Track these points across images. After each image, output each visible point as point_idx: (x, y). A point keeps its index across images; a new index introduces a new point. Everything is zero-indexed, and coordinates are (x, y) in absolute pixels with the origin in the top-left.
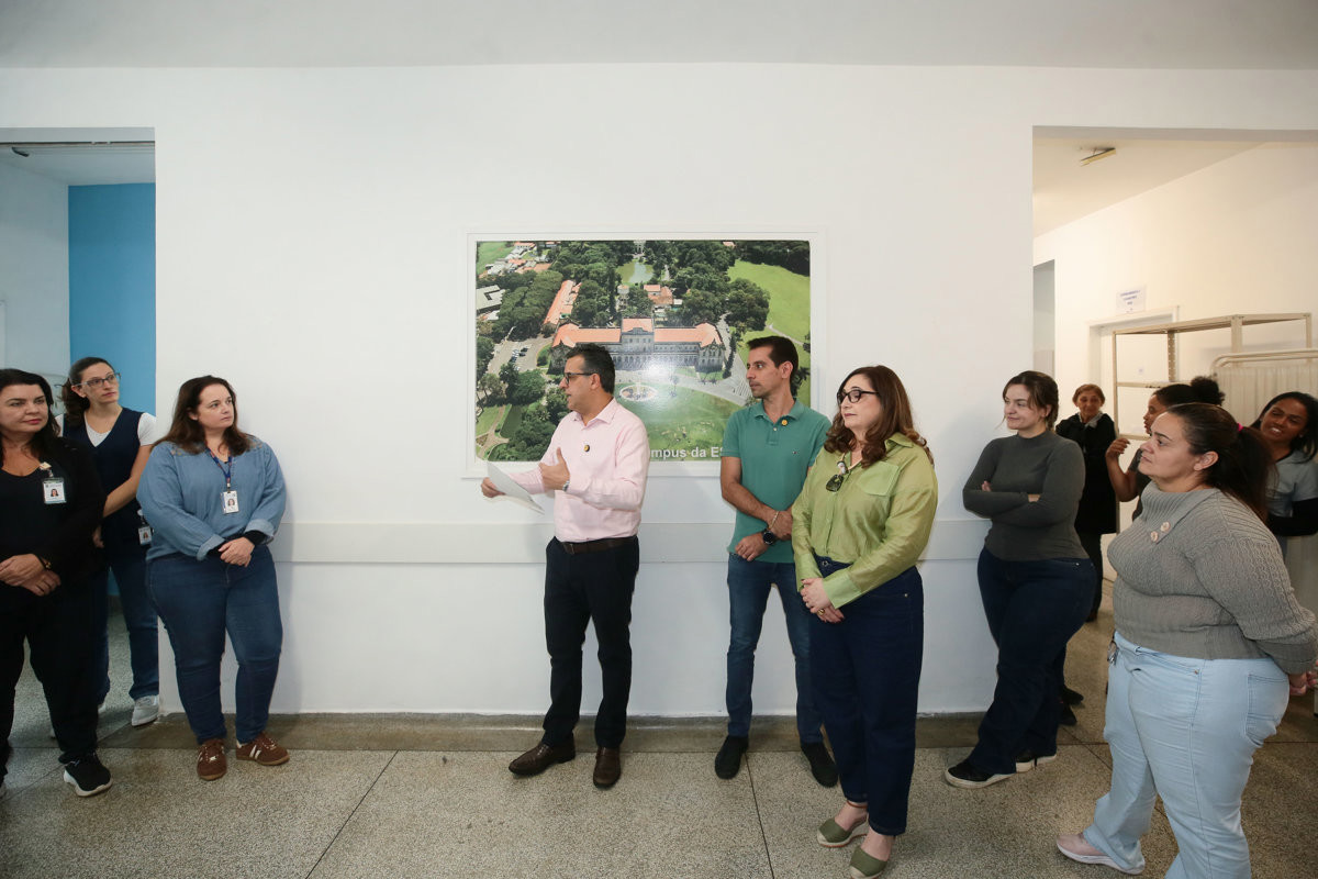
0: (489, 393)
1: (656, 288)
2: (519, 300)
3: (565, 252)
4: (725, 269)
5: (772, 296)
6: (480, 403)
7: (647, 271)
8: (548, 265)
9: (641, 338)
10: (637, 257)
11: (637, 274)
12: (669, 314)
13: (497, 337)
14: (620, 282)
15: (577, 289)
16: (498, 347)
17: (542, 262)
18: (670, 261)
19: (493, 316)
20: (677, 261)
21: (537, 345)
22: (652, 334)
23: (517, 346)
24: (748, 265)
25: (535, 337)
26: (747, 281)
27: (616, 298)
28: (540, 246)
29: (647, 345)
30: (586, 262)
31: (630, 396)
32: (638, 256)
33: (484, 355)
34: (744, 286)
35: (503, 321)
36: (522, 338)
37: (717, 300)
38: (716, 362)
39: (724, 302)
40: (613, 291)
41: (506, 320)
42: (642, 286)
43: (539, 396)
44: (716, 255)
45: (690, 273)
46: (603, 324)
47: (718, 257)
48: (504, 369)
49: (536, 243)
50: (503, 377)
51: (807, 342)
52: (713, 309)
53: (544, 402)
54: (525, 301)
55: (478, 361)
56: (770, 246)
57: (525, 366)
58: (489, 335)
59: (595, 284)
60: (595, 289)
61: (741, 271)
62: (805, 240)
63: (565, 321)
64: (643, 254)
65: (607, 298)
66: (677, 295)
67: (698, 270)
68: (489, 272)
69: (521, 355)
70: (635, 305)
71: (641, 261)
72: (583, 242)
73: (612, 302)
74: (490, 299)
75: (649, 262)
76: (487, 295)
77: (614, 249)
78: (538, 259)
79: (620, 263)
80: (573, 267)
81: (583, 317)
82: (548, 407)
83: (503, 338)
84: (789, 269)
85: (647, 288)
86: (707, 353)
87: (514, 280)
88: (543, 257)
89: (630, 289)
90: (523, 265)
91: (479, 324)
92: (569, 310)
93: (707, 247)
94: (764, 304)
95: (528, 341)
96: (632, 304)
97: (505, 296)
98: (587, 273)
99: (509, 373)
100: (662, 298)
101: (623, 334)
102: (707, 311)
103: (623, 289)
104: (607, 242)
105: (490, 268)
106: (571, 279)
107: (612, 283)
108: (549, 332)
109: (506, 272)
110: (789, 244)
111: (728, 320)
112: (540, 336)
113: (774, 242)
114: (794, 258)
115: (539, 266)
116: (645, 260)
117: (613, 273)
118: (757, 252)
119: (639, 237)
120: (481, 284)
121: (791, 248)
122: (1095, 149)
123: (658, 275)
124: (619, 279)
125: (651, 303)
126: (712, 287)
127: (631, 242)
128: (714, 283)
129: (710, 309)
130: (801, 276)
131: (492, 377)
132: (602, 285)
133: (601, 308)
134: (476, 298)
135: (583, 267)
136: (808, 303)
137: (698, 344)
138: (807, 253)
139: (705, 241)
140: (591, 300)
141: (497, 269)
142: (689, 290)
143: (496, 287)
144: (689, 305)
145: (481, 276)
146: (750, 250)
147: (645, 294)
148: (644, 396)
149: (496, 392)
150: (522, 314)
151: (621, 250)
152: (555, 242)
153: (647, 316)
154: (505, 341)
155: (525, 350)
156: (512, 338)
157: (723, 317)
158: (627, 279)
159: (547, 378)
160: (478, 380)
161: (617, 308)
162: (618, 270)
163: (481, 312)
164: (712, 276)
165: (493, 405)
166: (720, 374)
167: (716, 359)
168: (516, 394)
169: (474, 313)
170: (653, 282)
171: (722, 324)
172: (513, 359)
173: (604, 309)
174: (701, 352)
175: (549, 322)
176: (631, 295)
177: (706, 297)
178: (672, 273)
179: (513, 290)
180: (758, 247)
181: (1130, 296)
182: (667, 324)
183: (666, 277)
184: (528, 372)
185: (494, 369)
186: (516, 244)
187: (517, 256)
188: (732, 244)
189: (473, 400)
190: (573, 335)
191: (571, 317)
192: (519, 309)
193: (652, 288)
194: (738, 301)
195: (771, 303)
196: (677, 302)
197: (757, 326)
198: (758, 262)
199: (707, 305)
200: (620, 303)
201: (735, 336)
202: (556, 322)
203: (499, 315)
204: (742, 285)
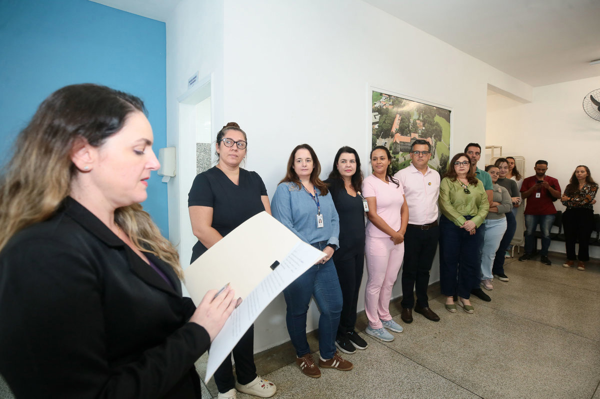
2: (384, 120)
3: (397, 101)
4: (434, 117)
5: (443, 129)
7: (417, 114)
8: (392, 106)
11: (415, 115)
12: (422, 133)
13: (378, 136)
15: (400, 118)
16: (378, 141)
18: (422, 111)
21: (389, 141)
23: (384, 141)
27: (410, 124)
28: (390, 97)
35: (380, 130)
36: (385, 138)
39: (433, 130)
40: (409, 121)
42: (416, 121)
45: (426, 117)
46: (406, 134)
47: (432, 112)
49: (389, 95)
51: (449, 146)
54: (386, 121)
56: (443, 110)
58: (375, 135)
60: (405, 119)
61: (437, 119)
63: (397, 132)
64: (416, 108)
65: (408, 123)
66: (424, 125)
67: (428, 116)
68: (375, 106)
70: (414, 128)
72: (402, 99)
73: (409, 126)
74: (375, 118)
75: (417, 111)
76: (375, 116)
78: (389, 103)
81: (401, 131)
82: (392, 168)
84: (446, 120)
87: (383, 111)
88: (391, 103)
89: (413, 121)
90: (385, 105)
91: (373, 130)
92: (398, 127)
93: (431, 108)
94: (441, 132)
95: (387, 139)
97: (380, 118)
98: (402, 112)
100: (420, 126)
101: (411, 139)
103: (411, 121)
105: (375, 104)
106: (398, 114)
107: (409, 118)
108: (392, 136)
109: (380, 107)
110: (447, 110)
111: (434, 137)
112: (390, 137)
114: (447, 116)
115: (390, 106)
117: (409, 113)
118: (440, 112)
120: (374, 111)
121: (447, 112)
123: (419, 116)
124: (411, 117)
125: (418, 127)
126: (431, 124)
128: (431, 122)
130: (448, 123)
135: (401, 109)
136: (449, 132)
138: (450, 115)
139: (430, 105)
140: (404, 124)
141: (378, 105)
142: (426, 124)
144: (426, 130)
145: (373, 107)
147: (416, 124)
150: (385, 127)
152: (394, 97)
153: (416, 133)
154: (380, 138)
155: (386, 143)
156: (382, 138)
157: (433, 135)
158: (413, 117)
161: (410, 128)
163: (374, 124)
164: (431, 120)
170: (418, 119)
173: (407, 128)
176: (413, 123)
177: (429, 127)
178: (423, 116)
179: (382, 116)
180: (440, 110)
186: (384, 95)
187: (383, 100)
188: (435, 107)
190: (399, 138)
191: (399, 130)
192: (384, 124)
193: (418, 122)
194: (436, 130)
195: (443, 132)
196: (424, 128)
197: (440, 140)
198: (440, 116)
199: (430, 130)
200: (411, 126)
201: (436, 143)
202: (394, 132)
203: (379, 126)
204: (437, 124)
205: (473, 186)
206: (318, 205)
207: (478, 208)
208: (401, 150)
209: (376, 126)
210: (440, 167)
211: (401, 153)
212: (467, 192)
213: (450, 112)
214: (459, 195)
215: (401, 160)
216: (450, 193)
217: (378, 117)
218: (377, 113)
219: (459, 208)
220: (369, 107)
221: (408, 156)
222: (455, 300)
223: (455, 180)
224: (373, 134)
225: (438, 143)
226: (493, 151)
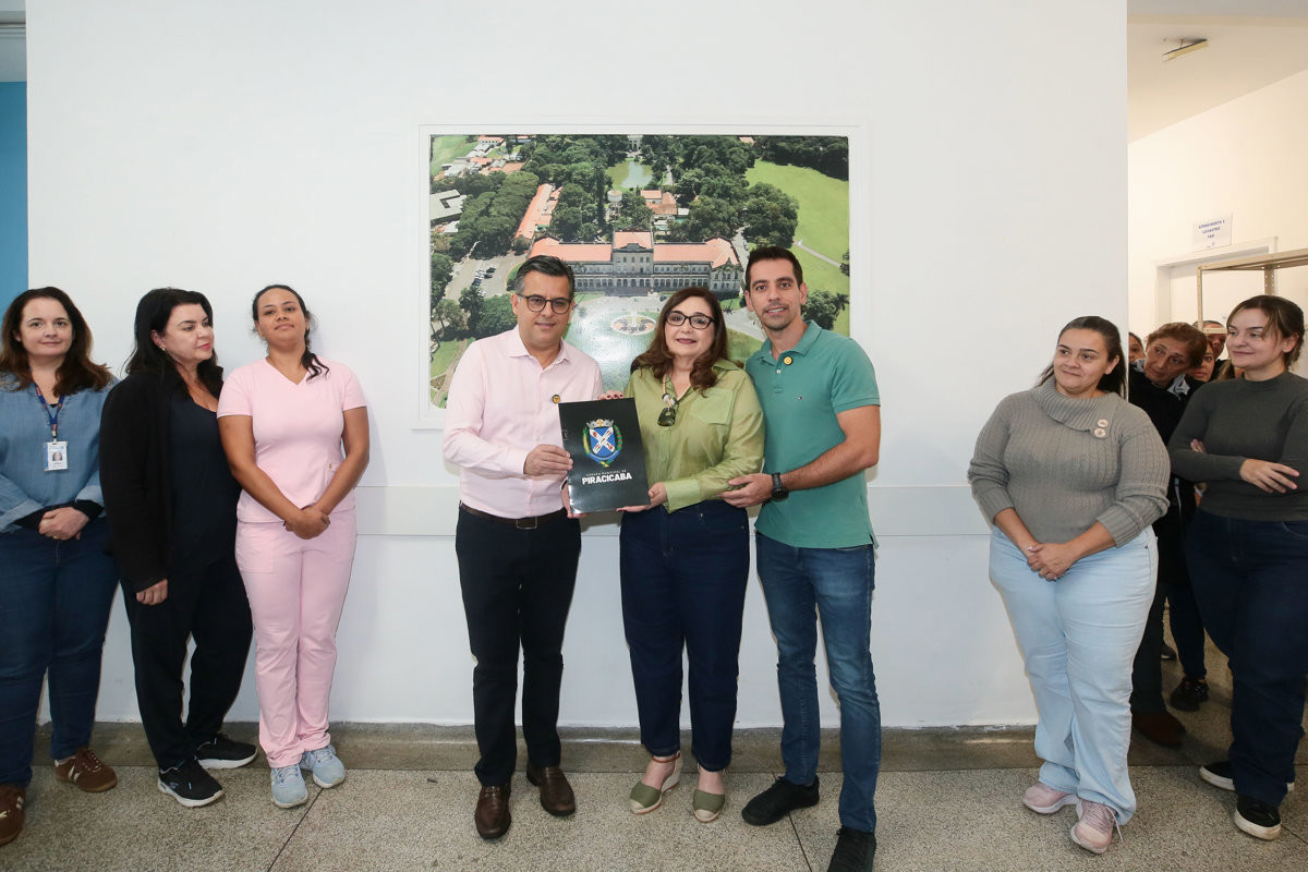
0: (446, 324)
1: (656, 194)
2: (484, 208)
3: (541, 149)
4: (742, 170)
5: (801, 205)
6: (435, 337)
7: (645, 174)
8: (520, 165)
9: (637, 256)
10: (631, 155)
11: (632, 176)
12: (672, 228)
13: (457, 254)
14: (610, 187)
15: (556, 195)
16: (457, 267)
17: (512, 161)
18: (673, 161)
19: (451, 228)
20: (681, 160)
21: (506, 264)
22: (651, 251)
23: (482, 265)
24: (771, 166)
25: (505, 254)
26: (771, 187)
27: (606, 206)
28: (510, 141)
29: (645, 265)
30: (568, 161)
31: (625, 329)
32: (634, 154)
33: (440, 277)
34: (767, 192)
35: (464, 235)
36: (488, 255)
37: (732, 209)
38: (731, 288)
39: (741, 213)
40: (602, 197)
41: (467, 234)
42: (638, 192)
44: (731, 153)
45: (699, 177)
46: (589, 239)
47: (733, 156)
48: (465, 294)
49: (506, 137)
50: (464, 304)
51: (845, 262)
52: (727, 221)
54: (492, 210)
55: (433, 284)
56: (799, 142)
57: (492, 290)
58: (446, 252)
59: (580, 189)
60: (579, 195)
61: (762, 173)
62: (843, 135)
63: (542, 234)
64: (639, 152)
65: (595, 206)
66: (683, 203)
67: (708, 172)
68: (447, 173)
69: (486, 277)
70: (631, 215)
71: (636, 160)
72: (564, 136)
73: (601, 211)
74: (447, 206)
75: (647, 162)
76: (444, 202)
77: (603, 146)
78: (507, 157)
79: (611, 163)
80: (551, 168)
81: (565, 230)
83: (464, 255)
84: (822, 172)
85: (644, 194)
86: (720, 276)
87: (477, 183)
88: (514, 155)
89: (624, 195)
90: (488, 164)
91: (434, 238)
92: (546, 221)
93: (719, 143)
94: (791, 215)
95: (495, 259)
96: (626, 214)
97: (466, 203)
98: (569, 175)
99: (472, 300)
100: (664, 207)
101: (614, 251)
102: (721, 223)
103: (615, 196)
104: (594, 137)
105: (447, 168)
106: (550, 182)
107: (601, 188)
108: (521, 247)
109: (467, 173)
110: (823, 140)
111: (746, 234)
112: (511, 254)
113: (803, 138)
114: (829, 157)
115: (509, 167)
116: (641, 159)
117: (602, 175)
118: (781, 150)
119: (635, 130)
120: (436, 188)
121: (824, 146)
122: (1182, 41)
123: (659, 178)
124: (610, 183)
125: (650, 212)
126: (725, 193)
127: (624, 137)
128: (728, 188)
129: (724, 220)
130: (838, 181)
131: (450, 304)
132: (588, 190)
133: (586, 219)
134: (430, 206)
135: (564, 167)
136: (846, 214)
137: (709, 264)
138: (845, 152)
139: (717, 136)
140: (575, 209)
141: (456, 169)
142: (697, 198)
143: (455, 192)
144: (698, 216)
145: (436, 179)
146: (774, 147)
147: (642, 202)
148: (642, 329)
149: (454, 323)
150: (486, 226)
151: (612, 147)
152: (529, 137)
153: (645, 229)
154: (467, 259)
155: (491, 270)
156: (475, 256)
157: (740, 230)
158: (620, 183)
160: (432, 307)
161: (607, 218)
162: (608, 172)
163: (436, 222)
164: (726, 180)
165: (452, 339)
166: (737, 302)
167: (731, 283)
168: (480, 325)
169: (428, 224)
170: (653, 187)
171: (739, 240)
172: (476, 282)
173: (590, 219)
174: (713, 274)
175: (521, 236)
176: (624, 202)
177: (719, 206)
178: (676, 176)
179: (476, 196)
180: (783, 144)
181: (1211, 228)
182: (670, 240)
183: (668, 180)
184: (495, 298)
185: (453, 293)
186: (480, 139)
187: (480, 153)
188: (750, 140)
189: (428, 333)
191: (549, 229)
192: (484, 219)
193: (650, 194)
194: (756, 210)
195: (800, 213)
196: (681, 211)
198: (783, 163)
199: (720, 216)
200: (610, 212)
202: (529, 236)
203: (459, 227)
204: (763, 191)
213: (847, 141)
217: (456, 203)
218: (452, 193)
220: (416, 179)
224: (434, 251)
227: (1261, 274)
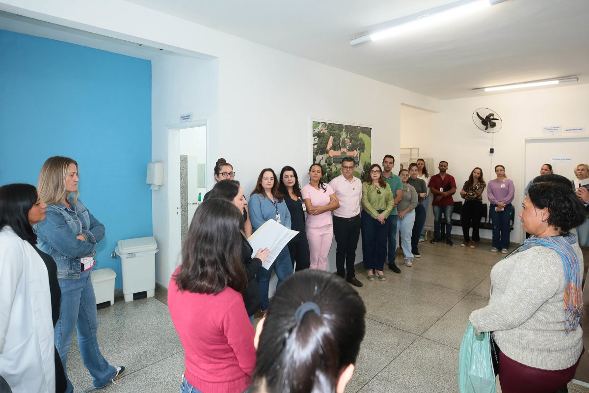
2: (321, 141)
3: (330, 127)
4: (358, 135)
5: (365, 143)
8: (327, 131)
11: (344, 135)
12: (349, 148)
13: (317, 153)
15: (333, 139)
16: (317, 157)
18: (349, 132)
21: (325, 156)
22: (346, 153)
23: (321, 156)
27: (340, 142)
28: (325, 124)
30: (334, 130)
33: (314, 159)
35: (318, 148)
36: (322, 154)
37: (357, 144)
40: (339, 140)
43: (325, 173)
45: (353, 136)
46: (338, 150)
47: (357, 131)
51: (371, 156)
53: (327, 175)
54: (323, 142)
56: (365, 129)
58: (315, 153)
61: (361, 136)
63: (331, 149)
64: (345, 129)
65: (338, 142)
66: (350, 142)
67: (354, 134)
70: (343, 145)
71: (344, 131)
72: (333, 123)
74: (315, 141)
75: (346, 132)
76: (315, 139)
77: (339, 127)
78: (325, 128)
79: (341, 132)
80: (332, 132)
81: (334, 148)
84: (368, 136)
87: (320, 135)
89: (343, 139)
90: (322, 130)
91: (313, 149)
92: (331, 145)
93: (355, 128)
94: (364, 145)
95: (324, 155)
97: (318, 140)
98: (335, 134)
100: (348, 142)
101: (341, 153)
102: (356, 147)
103: (341, 139)
104: (338, 124)
105: (315, 130)
106: (331, 135)
107: (339, 138)
108: (327, 152)
109: (318, 132)
110: (368, 128)
112: (326, 154)
114: (369, 132)
115: (325, 131)
117: (340, 134)
120: (314, 136)
121: (368, 130)
123: (347, 135)
124: (340, 136)
125: (346, 144)
126: (356, 140)
127: (343, 125)
128: (356, 138)
130: (370, 138)
132: (337, 138)
135: (334, 132)
136: (371, 145)
138: (371, 131)
139: (355, 126)
140: (335, 142)
142: (352, 140)
144: (353, 145)
145: (314, 133)
146: (362, 130)
147: (345, 141)
150: (322, 146)
151: (341, 127)
152: (329, 123)
153: (345, 148)
154: (318, 155)
155: (323, 158)
156: (320, 154)
157: (358, 148)
158: (342, 136)
159: (327, 167)
163: (314, 145)
164: (356, 136)
169: (312, 145)
170: (346, 138)
171: (358, 150)
172: (320, 161)
173: (338, 145)
176: (342, 141)
177: (355, 143)
178: (350, 135)
179: (320, 138)
182: (349, 150)
186: (321, 123)
187: (321, 127)
188: (359, 127)
190: (332, 153)
191: (332, 147)
192: (321, 144)
193: (346, 139)
194: (360, 144)
196: (351, 144)
197: (363, 152)
198: (363, 133)
199: (355, 145)
200: (341, 144)
201: (360, 154)
202: (328, 149)
204: (361, 139)
205: (383, 188)
206: (277, 208)
207: (387, 204)
208: (334, 162)
209: (316, 147)
210: (364, 172)
211: (334, 164)
212: (379, 192)
213: (371, 129)
214: (374, 195)
215: (334, 169)
216: (368, 193)
217: (317, 140)
218: (316, 137)
219: (374, 205)
220: (310, 133)
221: (339, 166)
222: (374, 272)
223: (371, 184)
224: (313, 153)
225: (362, 154)
226: (411, 152)
227: (409, 150)
